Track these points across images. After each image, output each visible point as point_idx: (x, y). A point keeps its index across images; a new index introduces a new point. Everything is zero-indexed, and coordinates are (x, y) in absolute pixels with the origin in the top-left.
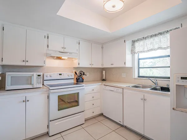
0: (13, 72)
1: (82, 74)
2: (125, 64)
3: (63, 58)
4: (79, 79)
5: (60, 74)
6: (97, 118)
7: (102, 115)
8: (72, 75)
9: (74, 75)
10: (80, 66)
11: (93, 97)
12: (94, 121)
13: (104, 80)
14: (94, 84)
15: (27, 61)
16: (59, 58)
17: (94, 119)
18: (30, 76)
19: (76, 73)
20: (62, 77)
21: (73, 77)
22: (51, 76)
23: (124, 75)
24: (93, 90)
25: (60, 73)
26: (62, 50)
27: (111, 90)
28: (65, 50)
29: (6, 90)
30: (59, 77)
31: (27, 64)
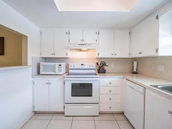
0: (49, 62)
1: (104, 64)
2: (157, 52)
3: (83, 50)
4: (100, 69)
5: (82, 65)
6: (115, 116)
7: (122, 113)
8: (94, 66)
9: (96, 65)
10: (100, 56)
11: (110, 91)
12: (111, 117)
13: (135, 73)
14: (113, 77)
15: (55, 54)
16: (81, 50)
17: (112, 116)
18: (54, 65)
19: (97, 64)
20: (84, 67)
21: (94, 68)
22: (74, 66)
23: (161, 68)
24: (111, 83)
25: (82, 63)
26: (81, 43)
27: (132, 87)
28: (84, 43)
29: (40, 74)
30: (81, 67)
31: (55, 56)
